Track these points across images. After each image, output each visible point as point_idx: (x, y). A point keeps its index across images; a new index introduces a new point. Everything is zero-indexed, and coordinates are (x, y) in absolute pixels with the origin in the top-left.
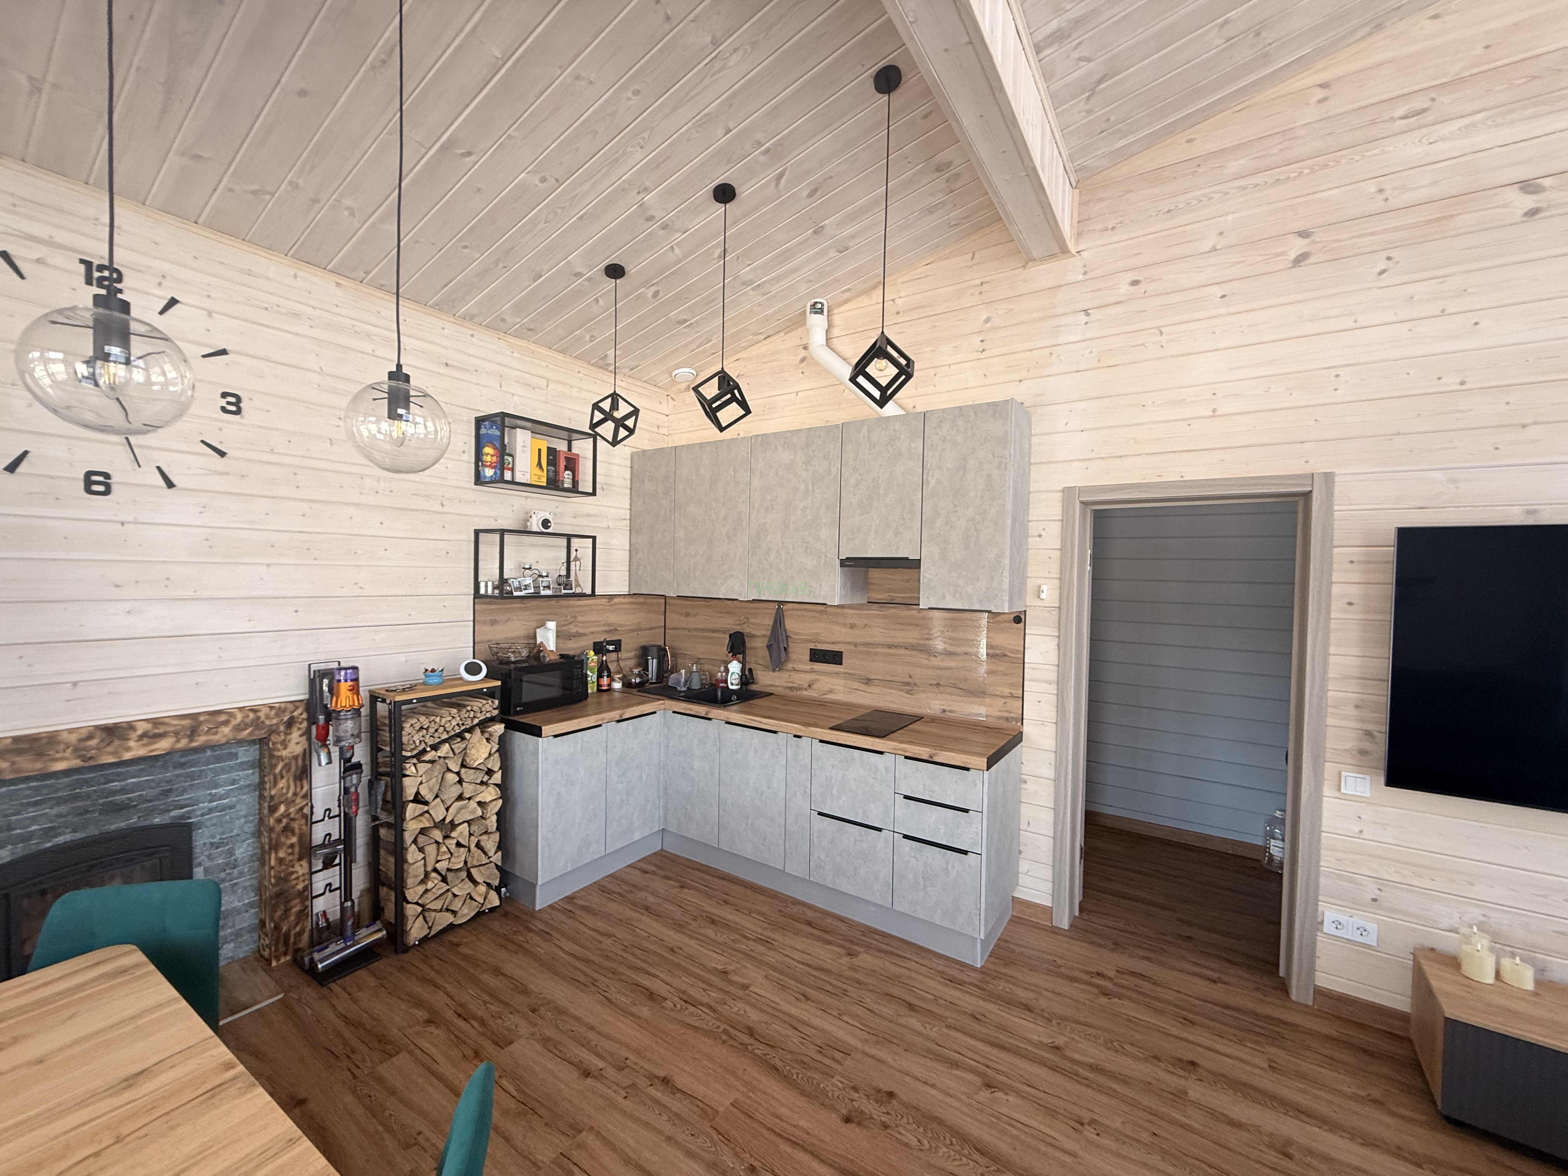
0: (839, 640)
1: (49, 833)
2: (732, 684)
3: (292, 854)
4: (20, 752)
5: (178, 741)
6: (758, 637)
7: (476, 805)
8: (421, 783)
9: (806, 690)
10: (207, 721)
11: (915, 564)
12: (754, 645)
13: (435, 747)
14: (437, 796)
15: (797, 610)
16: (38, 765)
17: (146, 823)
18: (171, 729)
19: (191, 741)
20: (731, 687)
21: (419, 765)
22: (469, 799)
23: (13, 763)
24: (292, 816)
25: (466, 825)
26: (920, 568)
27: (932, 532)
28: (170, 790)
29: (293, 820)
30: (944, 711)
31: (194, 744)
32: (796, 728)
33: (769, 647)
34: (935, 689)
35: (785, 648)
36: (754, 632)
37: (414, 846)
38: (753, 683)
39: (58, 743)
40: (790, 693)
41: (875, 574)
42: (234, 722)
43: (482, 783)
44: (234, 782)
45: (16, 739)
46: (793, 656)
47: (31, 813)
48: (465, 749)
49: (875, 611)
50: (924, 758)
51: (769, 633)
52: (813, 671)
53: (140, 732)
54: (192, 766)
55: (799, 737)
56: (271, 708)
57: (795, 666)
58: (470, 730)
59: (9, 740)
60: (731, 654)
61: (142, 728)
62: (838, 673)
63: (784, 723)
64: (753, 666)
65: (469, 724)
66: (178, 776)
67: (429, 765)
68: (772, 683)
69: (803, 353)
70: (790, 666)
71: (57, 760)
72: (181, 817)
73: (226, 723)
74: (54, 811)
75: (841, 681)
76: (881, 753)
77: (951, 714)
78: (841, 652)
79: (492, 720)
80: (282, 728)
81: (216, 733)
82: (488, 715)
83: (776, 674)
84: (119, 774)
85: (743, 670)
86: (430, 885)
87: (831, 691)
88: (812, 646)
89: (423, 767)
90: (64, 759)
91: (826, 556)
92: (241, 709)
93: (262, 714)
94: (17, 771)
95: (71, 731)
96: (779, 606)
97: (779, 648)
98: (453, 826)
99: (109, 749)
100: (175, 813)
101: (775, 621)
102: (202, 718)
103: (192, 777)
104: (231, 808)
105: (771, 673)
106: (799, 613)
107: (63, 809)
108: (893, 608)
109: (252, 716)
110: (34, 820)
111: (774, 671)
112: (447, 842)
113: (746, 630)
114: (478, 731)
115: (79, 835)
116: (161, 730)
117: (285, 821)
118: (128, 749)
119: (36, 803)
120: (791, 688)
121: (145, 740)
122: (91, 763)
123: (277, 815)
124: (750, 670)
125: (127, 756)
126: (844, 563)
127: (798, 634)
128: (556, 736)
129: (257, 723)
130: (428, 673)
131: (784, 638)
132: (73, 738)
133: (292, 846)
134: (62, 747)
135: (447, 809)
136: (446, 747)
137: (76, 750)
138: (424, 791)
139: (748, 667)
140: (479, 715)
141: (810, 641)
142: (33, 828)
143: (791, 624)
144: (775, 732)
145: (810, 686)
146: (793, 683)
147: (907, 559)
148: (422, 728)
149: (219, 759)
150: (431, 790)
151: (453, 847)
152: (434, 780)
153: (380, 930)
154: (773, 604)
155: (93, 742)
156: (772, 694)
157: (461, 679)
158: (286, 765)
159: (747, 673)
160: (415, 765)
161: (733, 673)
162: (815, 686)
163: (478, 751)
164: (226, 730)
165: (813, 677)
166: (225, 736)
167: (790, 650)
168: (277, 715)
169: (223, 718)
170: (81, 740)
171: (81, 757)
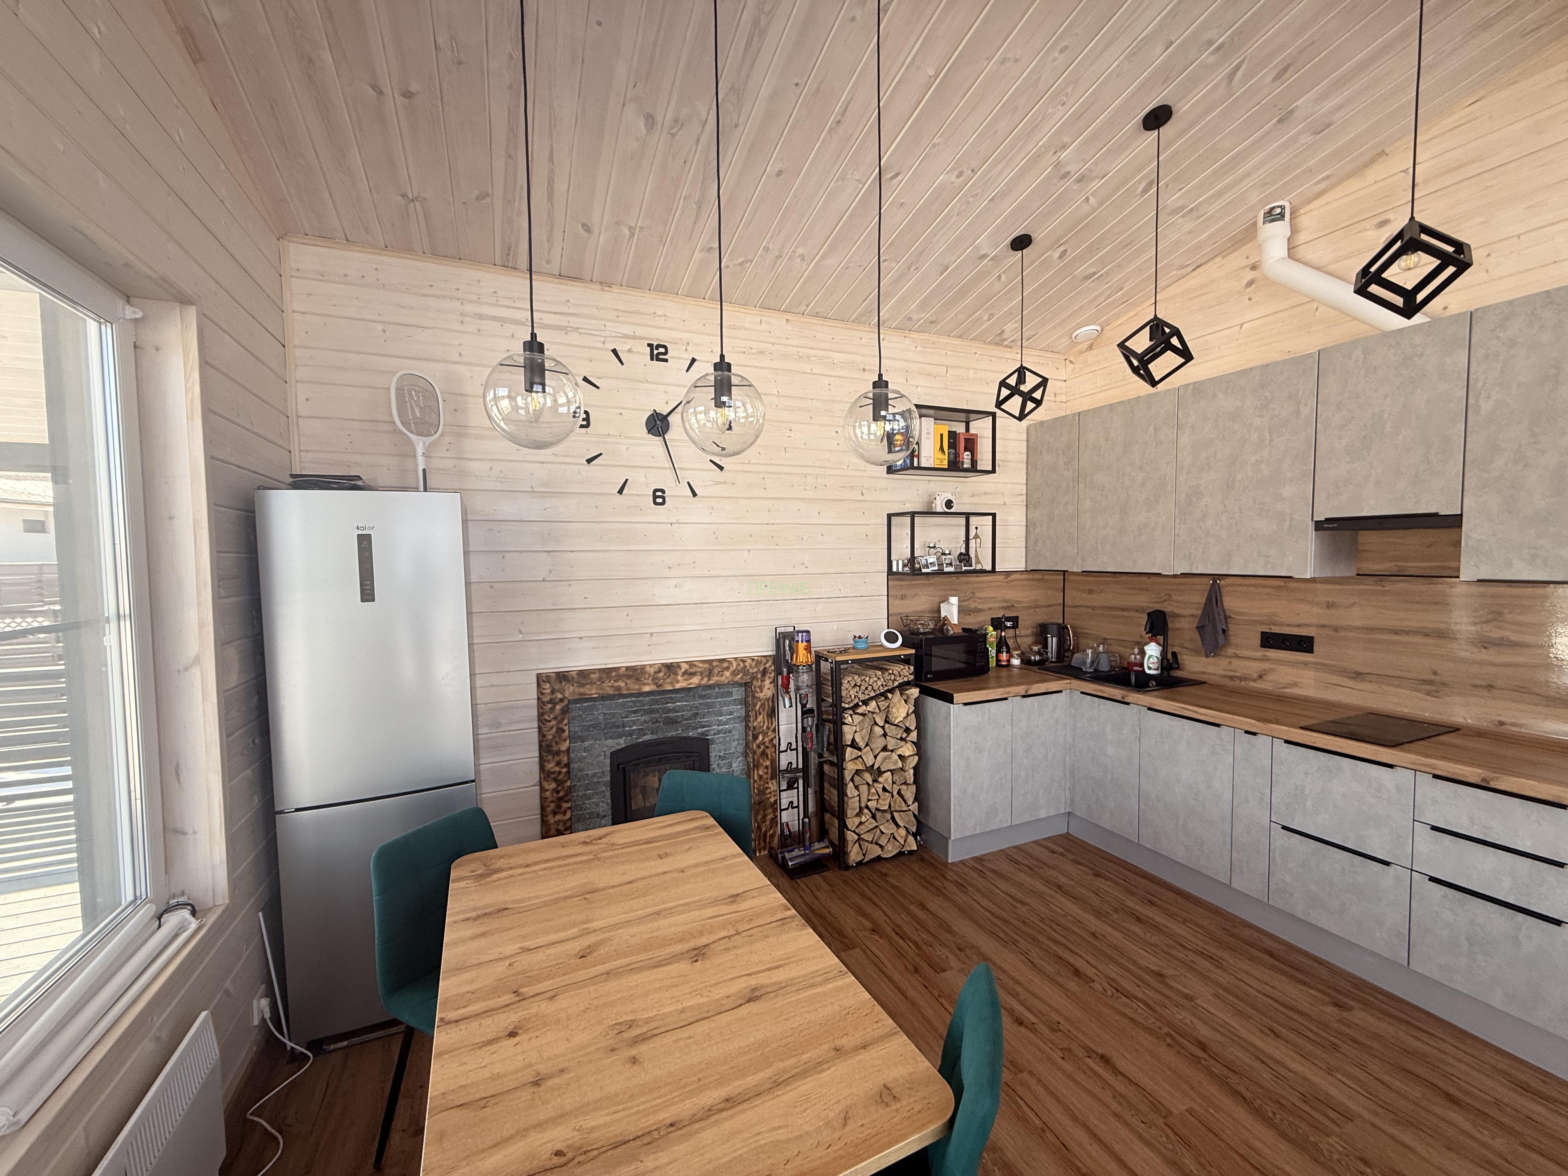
0: (1307, 622)
1: (641, 732)
2: (1150, 668)
3: (766, 773)
4: (629, 677)
5: (702, 679)
6: (1184, 617)
7: (897, 757)
8: (856, 732)
9: (1254, 681)
10: (717, 666)
11: (1455, 522)
12: (1178, 625)
13: (865, 703)
14: (867, 745)
15: (1240, 585)
16: (637, 687)
17: (685, 735)
18: (699, 670)
19: (709, 680)
20: (1148, 671)
21: (854, 716)
22: (892, 751)
23: (626, 684)
24: (767, 744)
25: (889, 773)
26: (1461, 526)
27: (1486, 475)
28: (697, 714)
29: (767, 747)
30: (1502, 723)
31: (711, 682)
32: (1249, 723)
33: (1200, 628)
34: (1485, 693)
35: (1224, 631)
36: (1177, 611)
37: (851, 784)
38: (1177, 668)
39: (645, 673)
40: (1230, 683)
41: (1369, 539)
42: (732, 669)
43: (902, 739)
44: (731, 713)
45: (627, 668)
46: (1234, 640)
47: (633, 718)
48: (888, 707)
49: (1368, 586)
50: (1472, 781)
51: (1200, 613)
52: (1265, 659)
53: (683, 670)
54: (708, 698)
55: (1254, 734)
56: (753, 660)
57: (1238, 652)
58: (891, 691)
59: (624, 669)
60: (1150, 635)
61: (685, 667)
62: (1305, 664)
63: (1231, 716)
64: (1176, 649)
65: (891, 685)
66: (701, 704)
67: (861, 717)
68: (1203, 670)
69: (1251, 275)
70: (1230, 651)
71: (645, 684)
72: (703, 734)
73: (727, 668)
74: (643, 719)
75: (1311, 674)
76: (1391, 766)
77: (1514, 729)
78: (1312, 638)
79: (908, 683)
80: (759, 676)
81: (722, 676)
82: (906, 679)
83: (1210, 660)
84: (671, 698)
85: (1164, 653)
86: (863, 819)
87: (1295, 685)
88: (1266, 629)
89: (858, 719)
90: (648, 684)
91: (1291, 518)
92: (736, 659)
93: (747, 664)
94: (628, 689)
95: (651, 666)
96: (1215, 582)
97: (1215, 627)
98: (880, 772)
99: (668, 680)
100: (700, 730)
101: (1209, 599)
102: (715, 664)
103: (708, 706)
104: (730, 732)
105: (1204, 659)
106: (1241, 589)
107: (646, 718)
108: (1401, 581)
109: (742, 664)
110: (634, 723)
111: (1207, 656)
112: (876, 785)
113: (1167, 608)
114: (898, 692)
115: (655, 737)
116: (693, 670)
117: (762, 747)
118: (678, 682)
119: (635, 712)
120: (1232, 678)
121: (686, 677)
122: (661, 689)
123: (758, 742)
124: (1174, 654)
125: (678, 686)
126: (1319, 526)
127: (1241, 614)
128: (965, 704)
129: (745, 671)
130: (857, 639)
131: (1222, 618)
132: (652, 671)
133: (767, 767)
134: (647, 676)
135: (875, 757)
136: (873, 704)
137: (653, 679)
138: (858, 740)
139: (1170, 650)
140: (898, 678)
141: (1262, 623)
142: (634, 727)
143: (1230, 602)
144: (1218, 725)
145: (1260, 676)
146: (1235, 672)
147: (1436, 515)
148: (855, 685)
149: (722, 695)
150: (863, 738)
151: (880, 791)
152: (865, 730)
153: (827, 847)
154: (1204, 580)
155: (661, 675)
156: (1205, 683)
157: (882, 646)
158: (761, 705)
159: (1170, 656)
160: (851, 715)
161: (1150, 657)
162: (1269, 677)
163: (898, 710)
164: (727, 674)
165: (1266, 665)
166: (727, 678)
167: (1231, 633)
168: (756, 665)
169: (725, 665)
170: (656, 673)
171: (656, 684)
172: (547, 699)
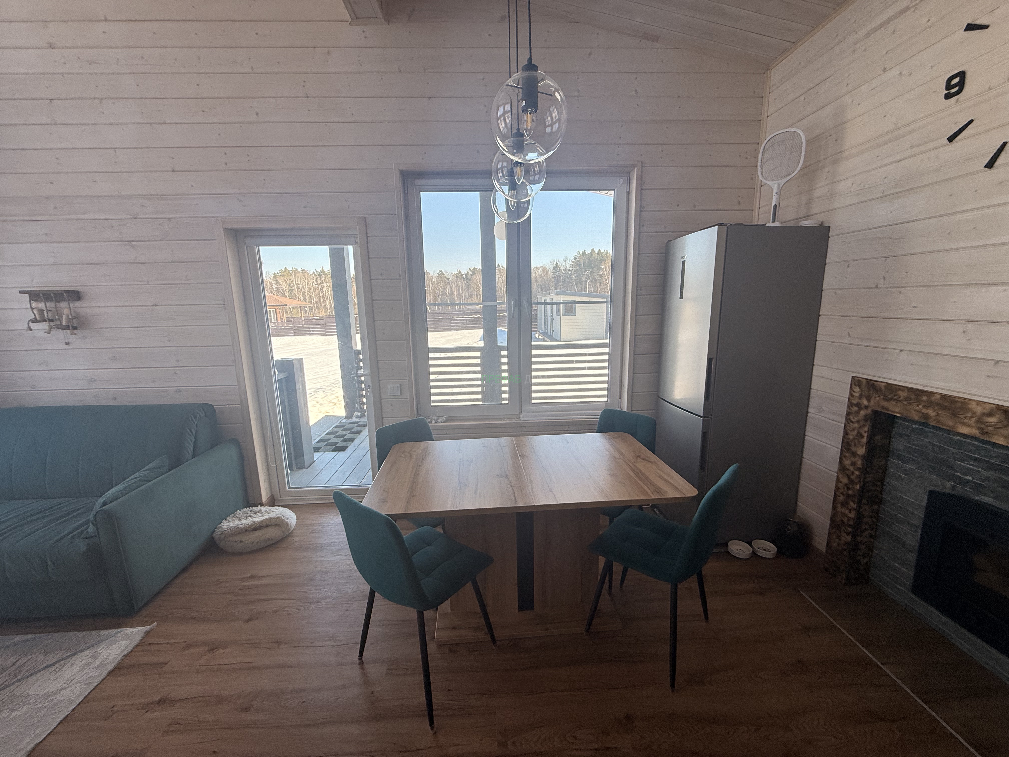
71: (963, 424)
132: (979, 410)
134: (969, 415)
137: (979, 421)
155: (993, 420)
170: (984, 414)
171: (981, 430)
172: (855, 402)
